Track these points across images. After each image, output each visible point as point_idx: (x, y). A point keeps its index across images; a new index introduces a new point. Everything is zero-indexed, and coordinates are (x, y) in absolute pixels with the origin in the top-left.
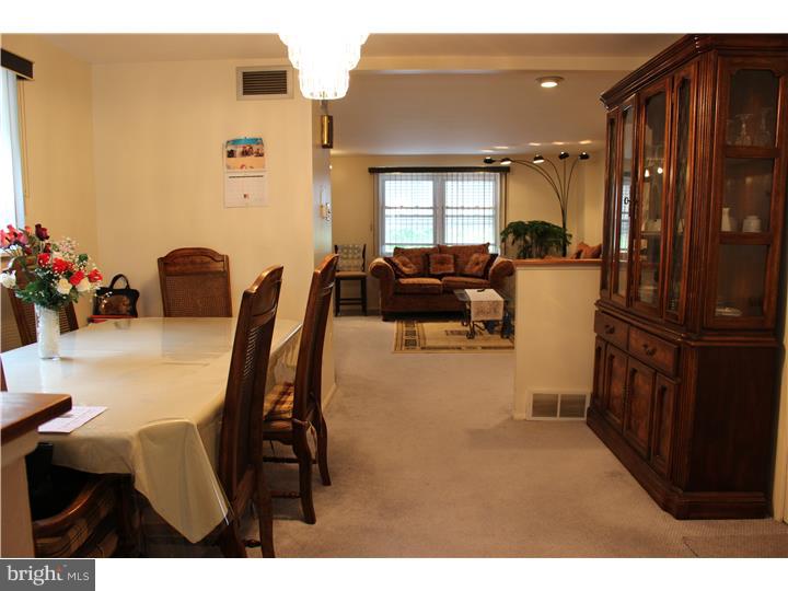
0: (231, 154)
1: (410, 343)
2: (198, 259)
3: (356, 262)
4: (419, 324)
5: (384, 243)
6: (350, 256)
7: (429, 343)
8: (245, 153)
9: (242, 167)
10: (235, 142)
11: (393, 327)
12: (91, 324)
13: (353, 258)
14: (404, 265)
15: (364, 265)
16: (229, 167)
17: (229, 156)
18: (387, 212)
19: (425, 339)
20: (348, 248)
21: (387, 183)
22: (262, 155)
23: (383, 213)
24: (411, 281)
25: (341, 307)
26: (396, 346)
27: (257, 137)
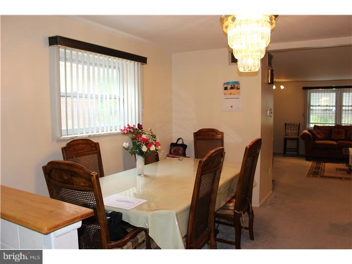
0: (226, 89)
1: (315, 173)
2: (210, 133)
3: (295, 132)
4: (324, 164)
5: (309, 123)
6: (292, 128)
7: (326, 174)
8: (232, 88)
9: (230, 94)
10: (227, 83)
11: (309, 164)
12: (167, 158)
13: (293, 129)
14: (318, 134)
15: (299, 133)
16: (225, 94)
17: (225, 89)
18: (312, 108)
19: (324, 171)
20: (291, 125)
21: (312, 94)
22: (239, 89)
23: (309, 108)
24: (321, 142)
25: (287, 152)
26: (308, 174)
27: (237, 81)
